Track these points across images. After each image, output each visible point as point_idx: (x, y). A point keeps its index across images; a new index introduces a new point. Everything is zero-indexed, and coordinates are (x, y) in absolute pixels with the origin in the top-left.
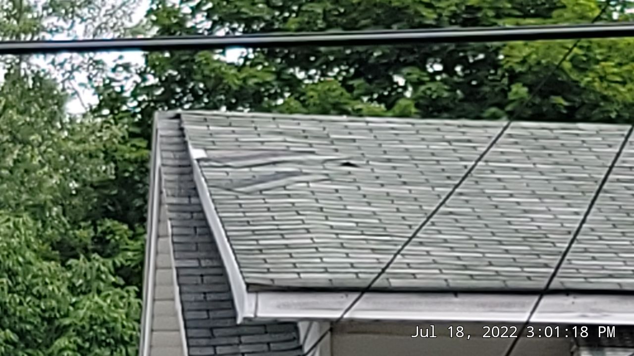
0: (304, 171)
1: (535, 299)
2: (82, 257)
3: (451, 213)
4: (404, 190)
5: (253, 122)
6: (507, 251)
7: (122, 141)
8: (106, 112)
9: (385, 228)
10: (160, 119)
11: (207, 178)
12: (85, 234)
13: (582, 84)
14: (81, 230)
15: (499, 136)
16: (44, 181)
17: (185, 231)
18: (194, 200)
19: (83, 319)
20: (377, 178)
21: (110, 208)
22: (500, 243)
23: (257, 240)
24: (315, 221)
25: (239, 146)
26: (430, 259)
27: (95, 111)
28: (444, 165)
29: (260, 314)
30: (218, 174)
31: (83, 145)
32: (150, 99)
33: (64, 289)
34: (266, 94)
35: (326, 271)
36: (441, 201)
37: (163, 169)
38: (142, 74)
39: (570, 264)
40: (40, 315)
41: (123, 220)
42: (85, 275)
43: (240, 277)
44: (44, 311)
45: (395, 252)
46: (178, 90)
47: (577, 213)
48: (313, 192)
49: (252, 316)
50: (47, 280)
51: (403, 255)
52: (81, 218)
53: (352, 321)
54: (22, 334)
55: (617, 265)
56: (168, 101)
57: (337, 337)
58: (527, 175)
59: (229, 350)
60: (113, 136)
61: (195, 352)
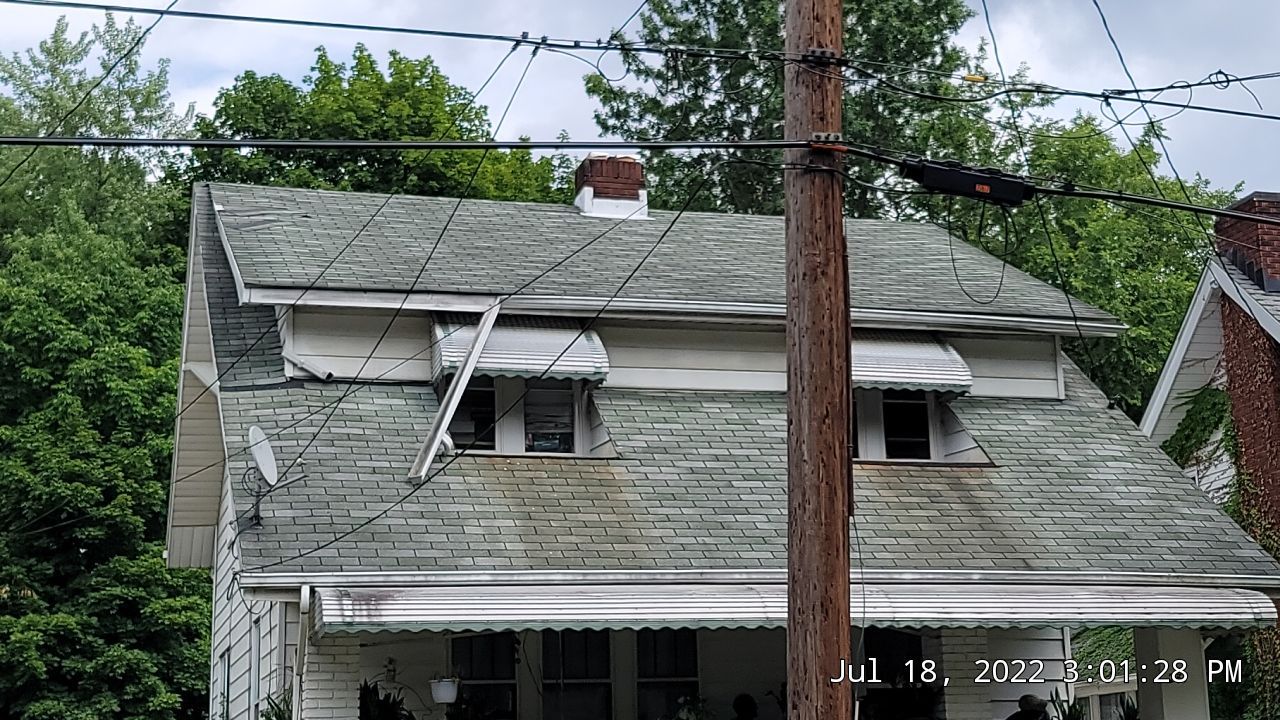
0: (281, 219)
1: (405, 295)
2: (153, 265)
4: (338, 232)
5: (251, 191)
6: (395, 269)
8: (169, 181)
9: (323, 253)
10: (198, 187)
11: (224, 222)
13: (448, 175)
16: (132, 220)
17: (211, 252)
18: (216, 234)
19: (154, 301)
20: (323, 225)
21: (170, 237)
22: (391, 263)
23: (252, 259)
24: (286, 248)
25: (243, 204)
26: (351, 272)
27: (162, 181)
29: (252, 301)
30: (231, 219)
31: (155, 201)
32: (196, 175)
33: (143, 284)
34: (264, 175)
35: (291, 277)
37: (199, 216)
38: (191, 160)
39: (427, 276)
40: (128, 298)
41: (178, 246)
42: (156, 276)
43: (241, 279)
44: (130, 296)
48: (285, 232)
49: (248, 302)
52: (153, 243)
53: (305, 306)
54: (118, 309)
55: (457, 278)
56: (205, 174)
57: (297, 315)
58: (408, 225)
59: (234, 321)
60: (174, 196)
61: (215, 321)
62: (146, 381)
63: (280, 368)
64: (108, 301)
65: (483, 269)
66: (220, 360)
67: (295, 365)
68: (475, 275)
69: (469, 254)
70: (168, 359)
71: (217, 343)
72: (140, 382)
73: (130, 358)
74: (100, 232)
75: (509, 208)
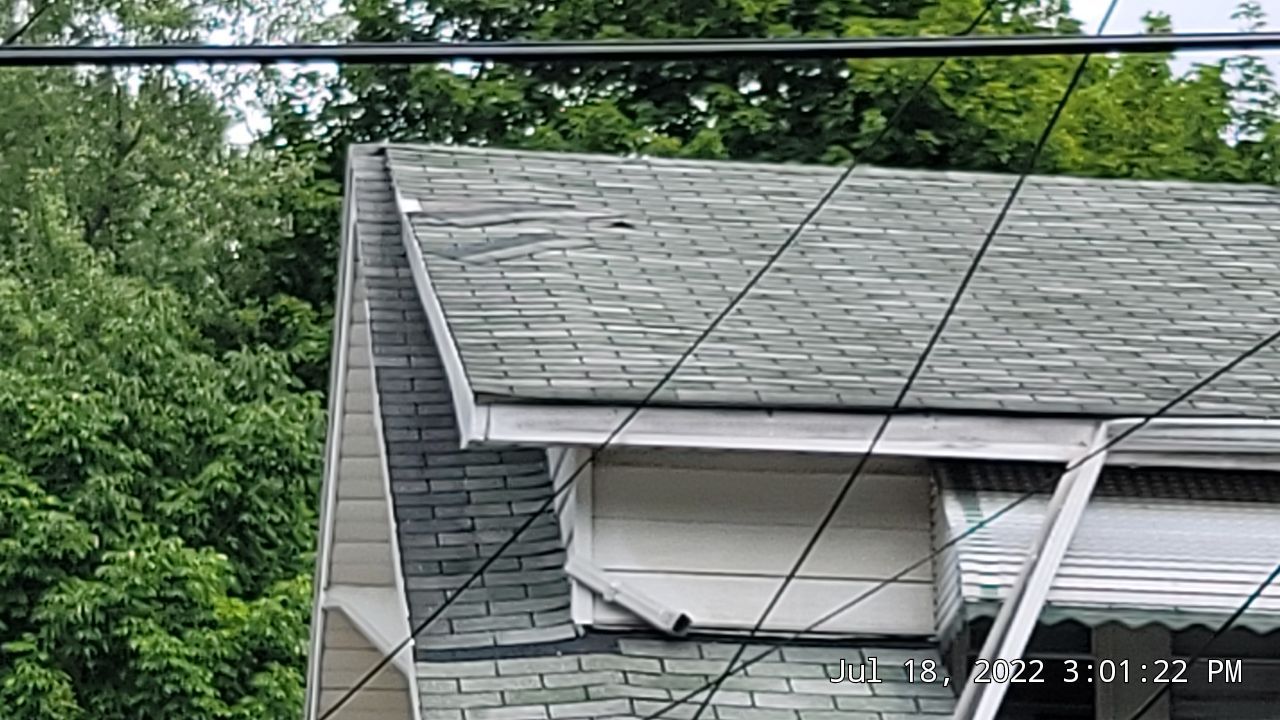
0: (560, 233)
1: (879, 421)
2: (245, 348)
3: (764, 297)
4: (700, 262)
5: (487, 162)
6: (843, 353)
7: (304, 183)
8: (282, 141)
9: (671, 317)
10: (357, 154)
11: (423, 240)
12: (252, 315)
13: (961, 114)
14: (245, 310)
15: (836, 187)
16: (194, 239)
17: (390, 316)
18: (403, 272)
19: (245, 437)
20: (662, 244)
21: (285, 279)
22: (833, 340)
23: (490, 331)
24: (572, 304)
25: (467, 195)
26: (733, 362)
27: (267, 141)
28: (757, 228)
29: (493, 436)
30: (437, 235)
31: (250, 188)
32: (345, 123)
33: (219, 394)
34: (510, 120)
35: (587, 376)
36: (751, 279)
37: (360, 227)
38: (334, 88)
39: (932, 372)
40: (184, 430)
41: (303, 297)
42: (249, 374)
43: (466, 381)
44: (190, 424)
45: (685, 351)
46: (386, 112)
47: (943, 300)
48: (570, 264)
49: (481, 438)
50: (195, 380)
51: (696, 355)
52: (243, 293)
53: (623, 448)
54: (158, 457)
55: (997, 374)
56: (371, 127)
57: (600, 470)
58: (874, 244)
59: (448, 486)
60: (293, 176)
61: (401, 488)
62: (225, 633)
63: (558, 602)
64: (137, 437)
65: (1062, 351)
66: (414, 583)
67: (596, 595)
68: (1043, 368)
69: (1026, 315)
70: (278, 578)
71: (408, 542)
72: (212, 636)
73: (186, 578)
74: (120, 270)
75: (1125, 195)
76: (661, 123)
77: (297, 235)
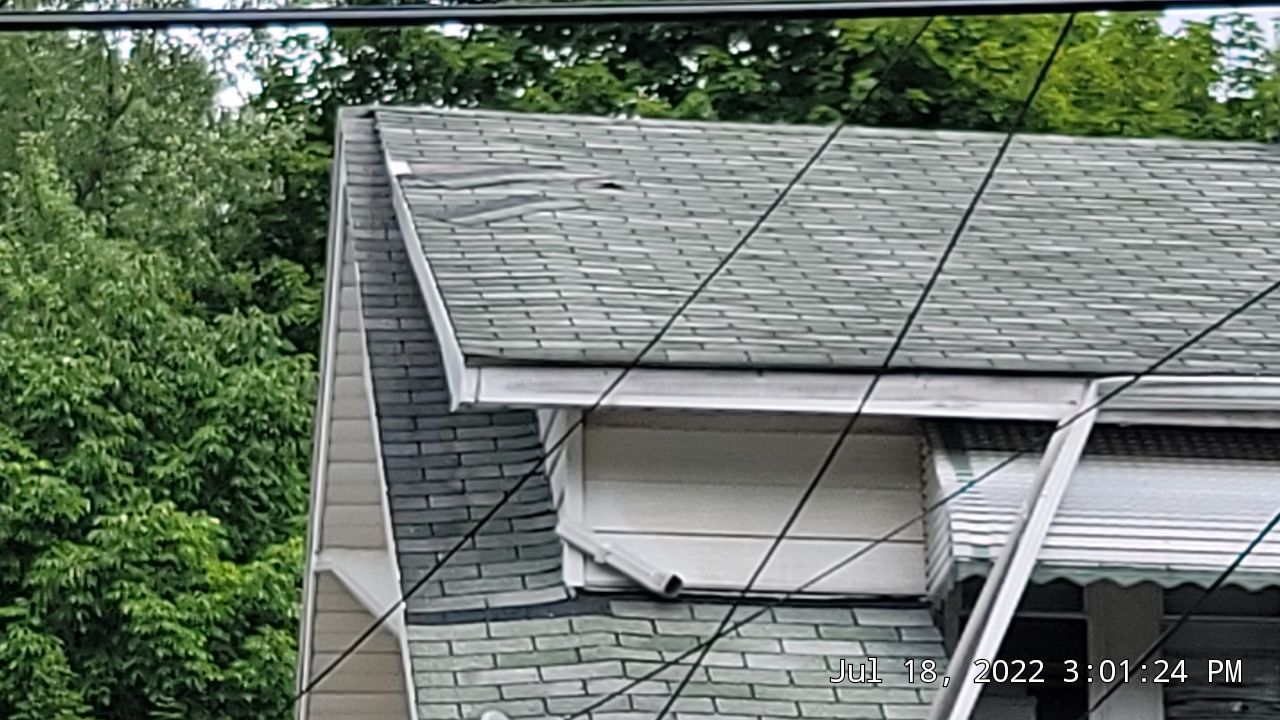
0: (549, 194)
1: (868, 380)
2: (236, 310)
3: (755, 257)
4: (689, 224)
5: (477, 123)
6: (833, 312)
7: (295, 145)
8: (272, 104)
9: (661, 278)
10: (345, 116)
11: (411, 202)
12: (244, 279)
13: (954, 74)
14: (237, 273)
15: (824, 146)
16: (187, 203)
17: (380, 279)
18: (392, 234)
19: (237, 399)
20: (652, 205)
21: (276, 241)
22: (824, 300)
23: (480, 293)
24: (560, 264)
25: (457, 158)
26: (724, 323)
27: (257, 104)
28: (747, 188)
29: (483, 398)
30: (427, 197)
31: (241, 152)
32: (335, 85)
33: (210, 357)
34: (502, 82)
35: (577, 337)
36: (740, 239)
37: (350, 190)
38: (324, 51)
39: (922, 331)
40: (175, 394)
41: (296, 258)
42: (240, 337)
43: (455, 343)
44: (181, 388)
45: (674, 312)
46: (376, 74)
47: (932, 259)
48: (560, 225)
49: (471, 400)
50: (186, 344)
51: (685, 316)
52: (235, 256)
53: (613, 409)
54: (150, 421)
55: (987, 333)
56: (361, 89)
57: (591, 432)
58: (864, 205)
59: (437, 448)
60: (284, 139)
61: (392, 450)
62: (218, 597)
63: (550, 564)
64: (128, 402)
65: (1053, 310)
66: (406, 546)
67: (587, 557)
68: (1033, 327)
69: (1016, 274)
70: (270, 541)
71: (399, 504)
72: (204, 599)
73: (178, 541)
74: (111, 234)
75: (1116, 153)
76: (652, 83)
77: (288, 198)
